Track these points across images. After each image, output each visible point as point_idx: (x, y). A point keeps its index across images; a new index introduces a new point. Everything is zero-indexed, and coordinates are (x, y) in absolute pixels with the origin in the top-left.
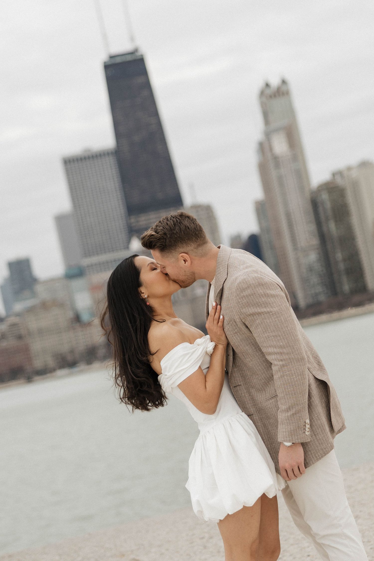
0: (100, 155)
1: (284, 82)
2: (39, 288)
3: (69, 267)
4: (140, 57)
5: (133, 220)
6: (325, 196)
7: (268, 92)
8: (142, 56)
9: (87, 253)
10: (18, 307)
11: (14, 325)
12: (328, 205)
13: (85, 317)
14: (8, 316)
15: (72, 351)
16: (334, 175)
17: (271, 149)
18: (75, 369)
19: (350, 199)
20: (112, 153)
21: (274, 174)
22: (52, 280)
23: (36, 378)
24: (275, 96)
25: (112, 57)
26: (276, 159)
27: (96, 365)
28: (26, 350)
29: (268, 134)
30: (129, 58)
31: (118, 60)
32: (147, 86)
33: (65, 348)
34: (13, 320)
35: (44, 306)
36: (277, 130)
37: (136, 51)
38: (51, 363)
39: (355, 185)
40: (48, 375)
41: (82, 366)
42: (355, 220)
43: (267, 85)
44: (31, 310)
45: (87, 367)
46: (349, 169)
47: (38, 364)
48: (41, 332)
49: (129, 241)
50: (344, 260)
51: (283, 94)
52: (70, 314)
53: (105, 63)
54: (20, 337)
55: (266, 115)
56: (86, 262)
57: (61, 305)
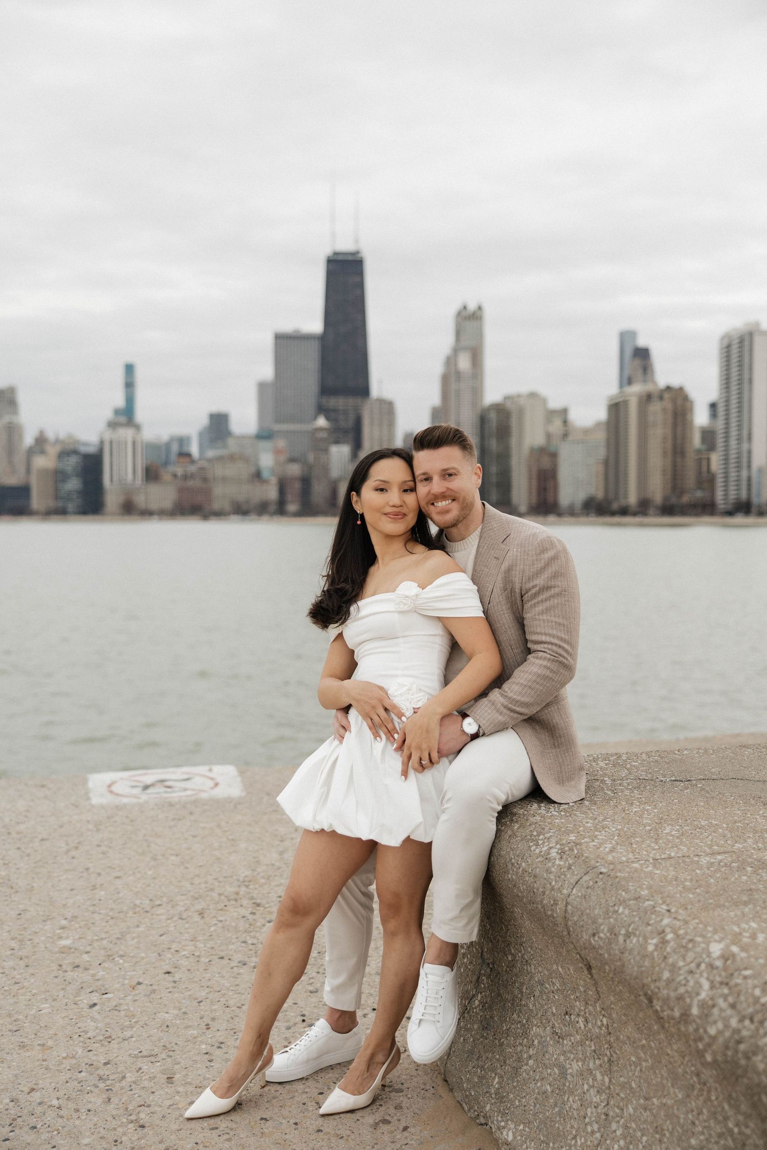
0: (308, 338)
1: (480, 308)
2: (231, 442)
3: (261, 428)
4: (360, 259)
5: (324, 400)
6: (493, 416)
7: (464, 314)
8: (361, 258)
9: (278, 420)
10: (211, 453)
11: (202, 469)
12: (494, 424)
13: (266, 474)
14: (200, 459)
15: (247, 502)
16: (507, 398)
17: (456, 364)
18: (247, 518)
19: (514, 422)
20: (318, 338)
21: (453, 386)
22: (243, 437)
23: (212, 517)
24: (469, 319)
25: (336, 254)
26: (458, 374)
27: (265, 518)
28: (207, 492)
29: (456, 351)
30: (350, 258)
31: (340, 258)
32: (361, 285)
33: (241, 498)
34: (203, 464)
35: (232, 458)
36: (465, 349)
37: (358, 252)
38: (227, 507)
39: (521, 411)
40: (222, 517)
41: (253, 517)
42: (514, 441)
43: (465, 308)
44: (220, 459)
45: (256, 517)
46: (519, 396)
47: (216, 506)
48: (224, 479)
49: (315, 418)
50: (497, 474)
51: (477, 318)
52: (252, 470)
53: (329, 257)
54: (205, 480)
55: (458, 333)
56: (277, 427)
57: (245, 459)
